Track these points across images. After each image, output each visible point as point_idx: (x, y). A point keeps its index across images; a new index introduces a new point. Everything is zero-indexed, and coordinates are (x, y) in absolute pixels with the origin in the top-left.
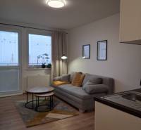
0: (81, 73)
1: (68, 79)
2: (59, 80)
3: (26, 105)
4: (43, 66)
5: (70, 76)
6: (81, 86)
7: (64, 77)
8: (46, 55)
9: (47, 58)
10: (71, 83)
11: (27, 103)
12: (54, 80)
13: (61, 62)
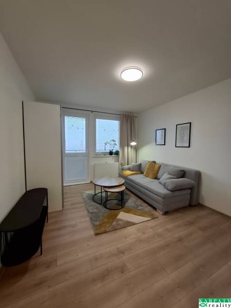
0: (154, 162)
1: (139, 169)
2: (129, 169)
3: (93, 198)
4: (111, 153)
5: (140, 165)
6: (156, 178)
7: (134, 167)
8: (114, 141)
9: (115, 144)
10: (142, 173)
11: (95, 195)
12: (123, 169)
13: (130, 148)
